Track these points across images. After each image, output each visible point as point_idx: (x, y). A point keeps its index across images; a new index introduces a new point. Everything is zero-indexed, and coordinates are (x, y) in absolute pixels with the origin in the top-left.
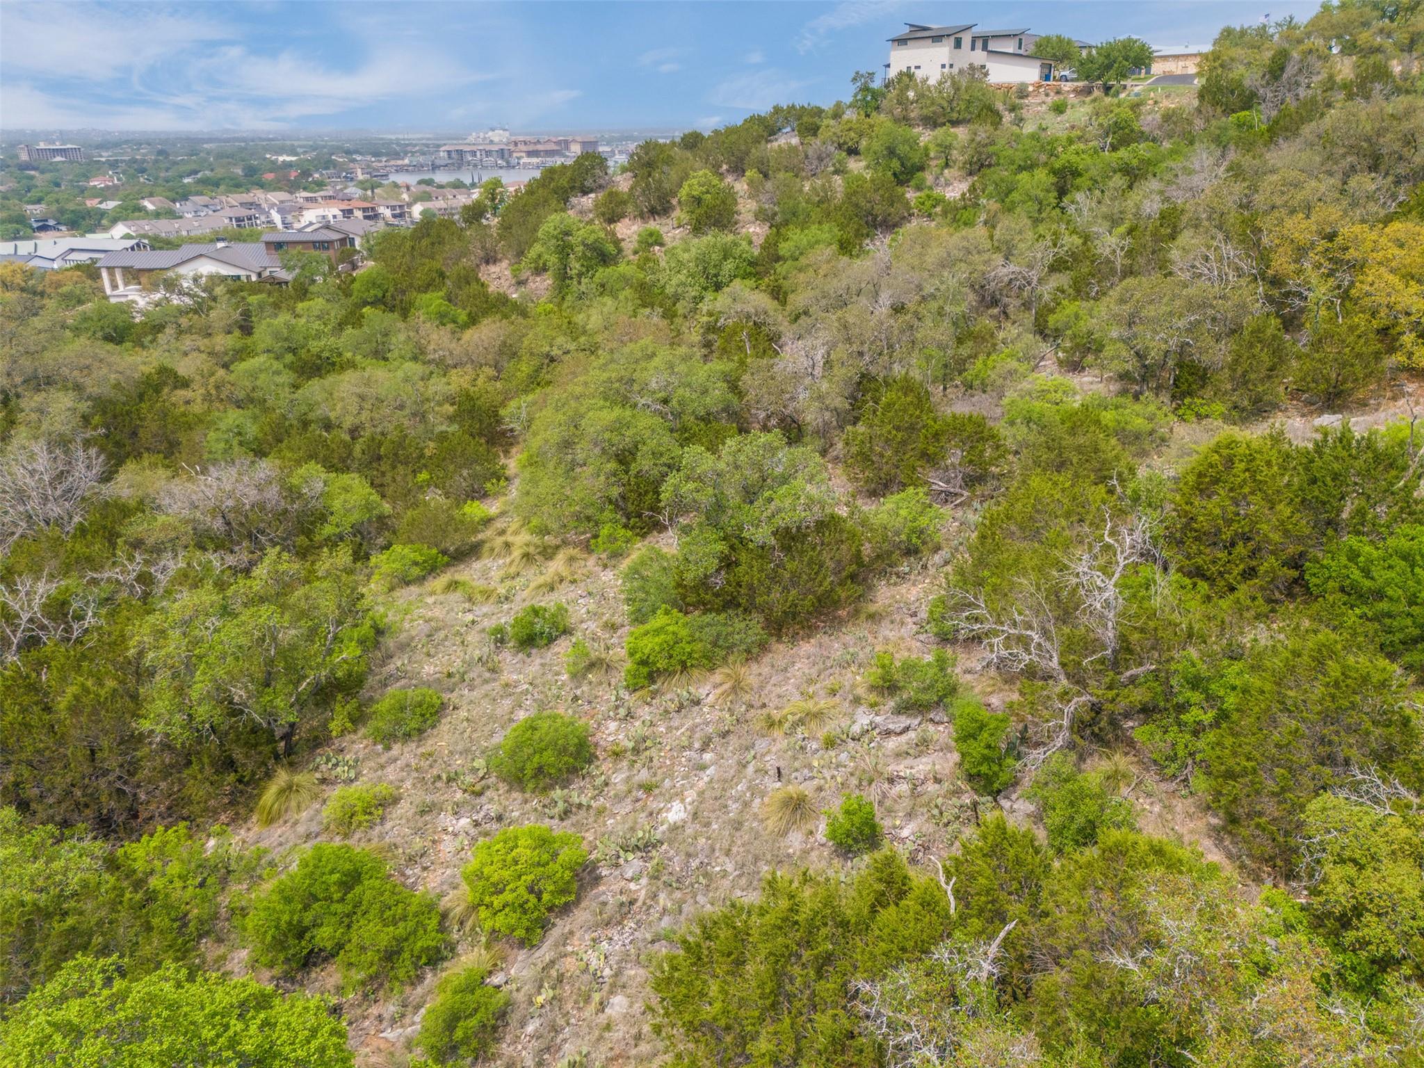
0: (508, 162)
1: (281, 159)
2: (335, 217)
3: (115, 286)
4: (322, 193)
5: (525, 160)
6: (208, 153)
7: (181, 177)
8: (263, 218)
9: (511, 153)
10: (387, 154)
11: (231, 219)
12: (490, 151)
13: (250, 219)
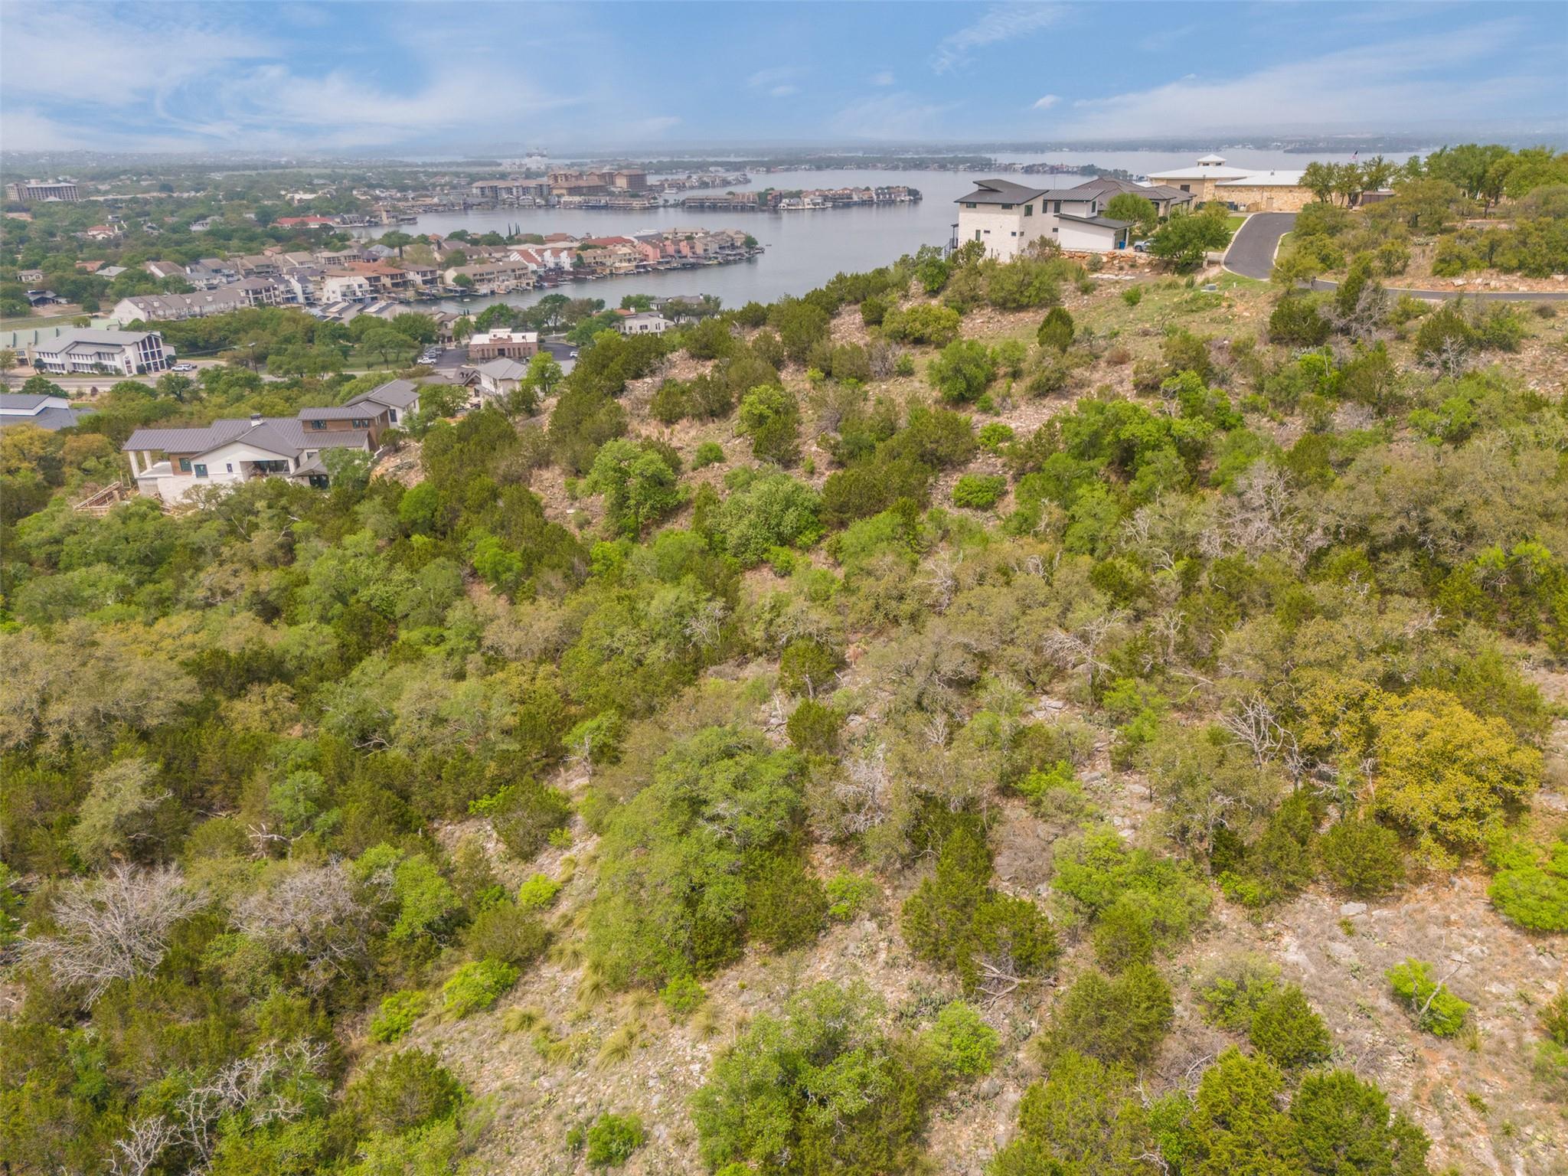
0: (547, 201)
1: (297, 197)
2: (360, 286)
3: (142, 466)
4: (345, 252)
5: (566, 198)
6: (217, 188)
7: (189, 224)
8: (282, 288)
9: (550, 188)
10: (415, 189)
11: (247, 292)
12: (528, 188)
13: (268, 290)
